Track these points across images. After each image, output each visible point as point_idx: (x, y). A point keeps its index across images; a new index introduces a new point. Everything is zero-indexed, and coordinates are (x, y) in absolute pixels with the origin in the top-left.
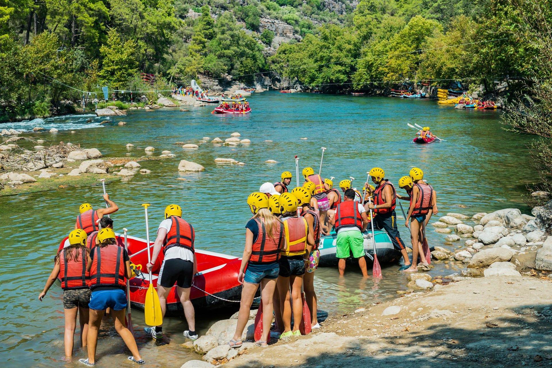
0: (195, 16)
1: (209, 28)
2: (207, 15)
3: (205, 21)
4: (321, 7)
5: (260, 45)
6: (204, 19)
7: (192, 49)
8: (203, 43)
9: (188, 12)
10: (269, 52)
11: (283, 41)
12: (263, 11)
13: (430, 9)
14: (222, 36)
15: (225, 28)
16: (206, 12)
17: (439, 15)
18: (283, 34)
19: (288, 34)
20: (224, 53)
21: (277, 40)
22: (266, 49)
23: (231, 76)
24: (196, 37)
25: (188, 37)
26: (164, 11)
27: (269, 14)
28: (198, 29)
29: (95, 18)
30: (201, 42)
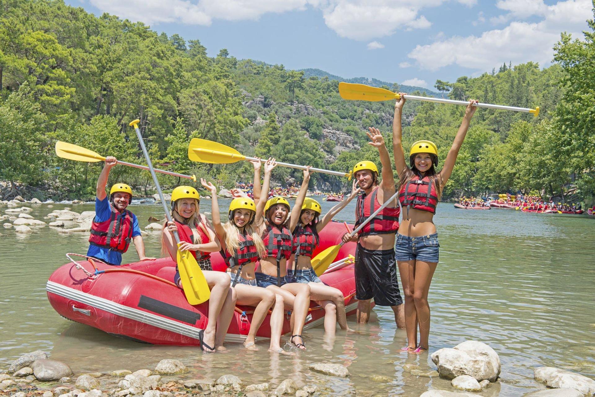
0: (262, 123)
1: (275, 134)
2: (273, 121)
3: (272, 127)
4: (380, 121)
5: (321, 153)
6: (271, 125)
7: (258, 151)
8: (269, 146)
9: (256, 119)
10: (330, 159)
11: (343, 150)
12: (325, 122)
13: (487, 121)
14: (287, 142)
15: (290, 134)
16: (273, 118)
17: (495, 126)
18: (344, 145)
19: (348, 144)
20: (288, 157)
21: (338, 148)
22: (327, 156)
23: (294, 179)
24: (262, 141)
25: (255, 141)
26: (231, 111)
27: (331, 126)
28: (265, 134)
29: (162, 111)
30: (267, 145)
